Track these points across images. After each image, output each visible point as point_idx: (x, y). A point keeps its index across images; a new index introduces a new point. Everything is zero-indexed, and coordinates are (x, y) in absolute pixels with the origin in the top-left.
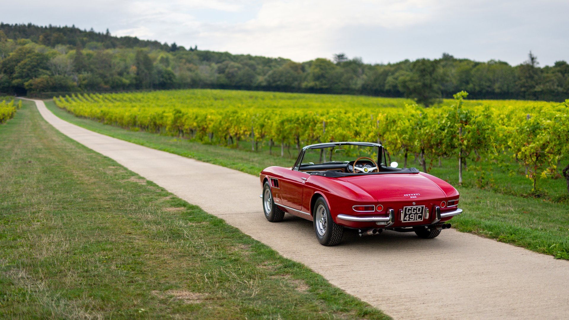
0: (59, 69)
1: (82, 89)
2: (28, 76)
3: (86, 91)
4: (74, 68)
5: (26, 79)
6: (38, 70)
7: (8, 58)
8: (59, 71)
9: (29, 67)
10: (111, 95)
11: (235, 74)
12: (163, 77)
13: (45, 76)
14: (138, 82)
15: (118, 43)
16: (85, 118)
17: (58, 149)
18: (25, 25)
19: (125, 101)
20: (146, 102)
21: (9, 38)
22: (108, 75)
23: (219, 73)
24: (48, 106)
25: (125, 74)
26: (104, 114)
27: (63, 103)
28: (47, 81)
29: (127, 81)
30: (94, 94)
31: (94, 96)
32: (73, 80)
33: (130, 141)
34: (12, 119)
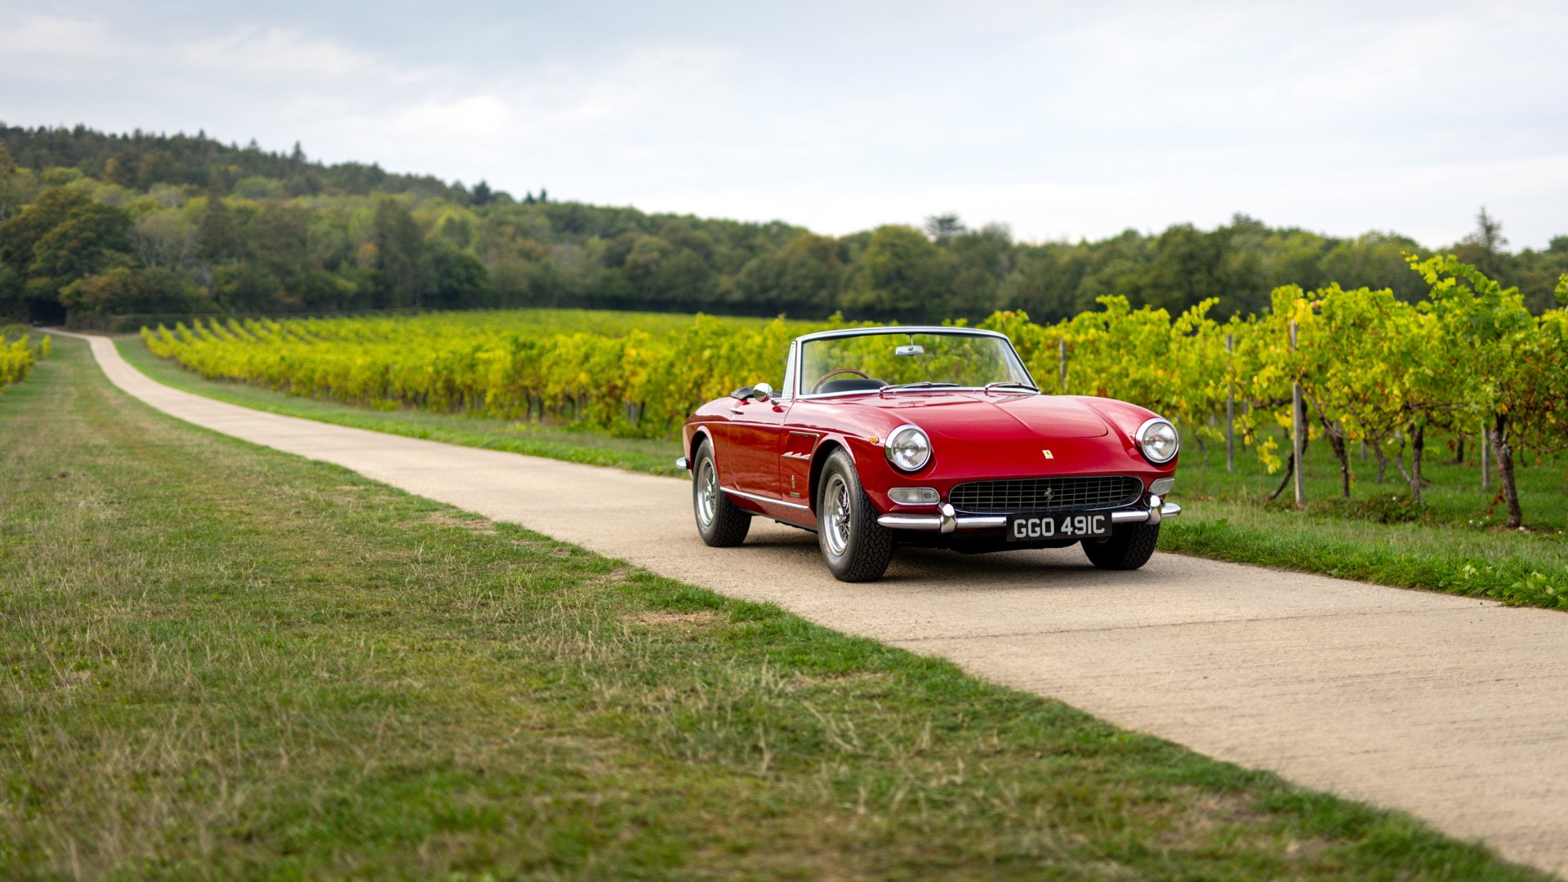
0: (160, 250)
1: (223, 307)
2: (73, 270)
3: (233, 310)
4: (201, 247)
5: (65, 278)
6: (100, 253)
7: (15, 218)
8: (158, 255)
9: (73, 243)
10: (304, 322)
11: (653, 268)
12: (448, 274)
13: (119, 269)
14: (381, 288)
15: (324, 181)
16: (233, 380)
17: (157, 446)
18: (65, 132)
19: (346, 339)
20: (403, 344)
21: (22, 166)
22: (297, 267)
23: (609, 266)
24: (125, 352)
25: (344, 265)
26: (291, 367)
27: (166, 343)
28: (125, 285)
29: (347, 284)
30: (257, 319)
31: (257, 326)
32: (200, 280)
33: (380, 430)
34: (22, 385)
